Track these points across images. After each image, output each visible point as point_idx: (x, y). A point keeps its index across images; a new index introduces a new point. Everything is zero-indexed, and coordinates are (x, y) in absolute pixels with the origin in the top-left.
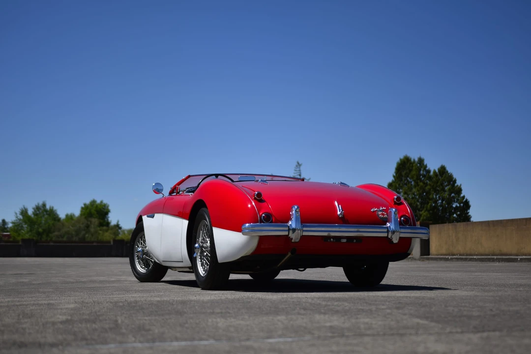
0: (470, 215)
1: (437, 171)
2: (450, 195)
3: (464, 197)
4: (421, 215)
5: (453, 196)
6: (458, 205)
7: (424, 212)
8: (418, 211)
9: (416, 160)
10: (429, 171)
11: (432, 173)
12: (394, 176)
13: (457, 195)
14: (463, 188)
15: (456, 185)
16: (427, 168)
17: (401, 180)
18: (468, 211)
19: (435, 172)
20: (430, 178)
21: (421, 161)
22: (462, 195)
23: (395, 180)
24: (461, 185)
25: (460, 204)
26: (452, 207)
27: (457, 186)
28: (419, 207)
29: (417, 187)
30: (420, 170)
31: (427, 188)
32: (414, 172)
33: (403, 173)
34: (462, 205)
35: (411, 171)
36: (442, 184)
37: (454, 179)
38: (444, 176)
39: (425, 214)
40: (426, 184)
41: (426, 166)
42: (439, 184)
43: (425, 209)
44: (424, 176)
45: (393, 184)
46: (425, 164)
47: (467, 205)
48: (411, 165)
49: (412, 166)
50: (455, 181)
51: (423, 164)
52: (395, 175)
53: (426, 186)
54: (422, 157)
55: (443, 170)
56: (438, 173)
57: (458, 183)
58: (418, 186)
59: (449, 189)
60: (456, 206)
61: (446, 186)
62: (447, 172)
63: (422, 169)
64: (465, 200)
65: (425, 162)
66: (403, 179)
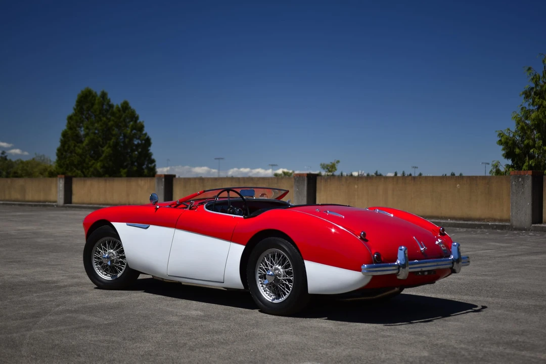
0: (151, 153)
1: (120, 106)
2: (132, 131)
3: (146, 134)
4: (103, 152)
5: (135, 133)
6: (140, 142)
7: (107, 148)
8: (100, 148)
9: (99, 94)
10: (111, 106)
11: (115, 109)
12: (75, 109)
13: (139, 132)
14: (145, 124)
15: (138, 121)
16: (111, 103)
17: (82, 114)
18: (149, 148)
19: (118, 107)
20: (113, 114)
21: (104, 95)
22: (144, 132)
23: (76, 113)
24: (143, 122)
25: (141, 141)
26: (133, 143)
27: (140, 122)
28: (101, 143)
29: (100, 123)
30: (103, 105)
31: (111, 123)
32: (96, 106)
33: (85, 107)
34: (143, 142)
35: (93, 104)
36: (124, 120)
37: (136, 116)
38: (127, 112)
39: (107, 150)
40: (109, 120)
41: (109, 101)
42: (122, 119)
43: (108, 145)
44: (107, 111)
45: (74, 118)
46: (108, 98)
47: (148, 142)
48: (94, 98)
49: (95, 100)
50: (137, 118)
51: (107, 99)
52: (75, 107)
53: (109, 122)
54: (106, 91)
55: (125, 107)
56: (121, 109)
57: (140, 120)
58: (101, 120)
59: (132, 126)
60: (138, 143)
61: (129, 122)
62: (130, 108)
63: (105, 103)
64: (147, 137)
65: (109, 96)
66: (85, 112)
